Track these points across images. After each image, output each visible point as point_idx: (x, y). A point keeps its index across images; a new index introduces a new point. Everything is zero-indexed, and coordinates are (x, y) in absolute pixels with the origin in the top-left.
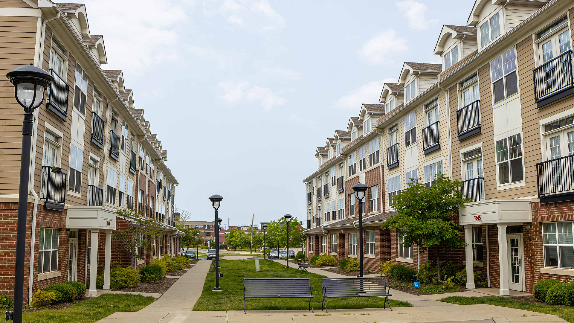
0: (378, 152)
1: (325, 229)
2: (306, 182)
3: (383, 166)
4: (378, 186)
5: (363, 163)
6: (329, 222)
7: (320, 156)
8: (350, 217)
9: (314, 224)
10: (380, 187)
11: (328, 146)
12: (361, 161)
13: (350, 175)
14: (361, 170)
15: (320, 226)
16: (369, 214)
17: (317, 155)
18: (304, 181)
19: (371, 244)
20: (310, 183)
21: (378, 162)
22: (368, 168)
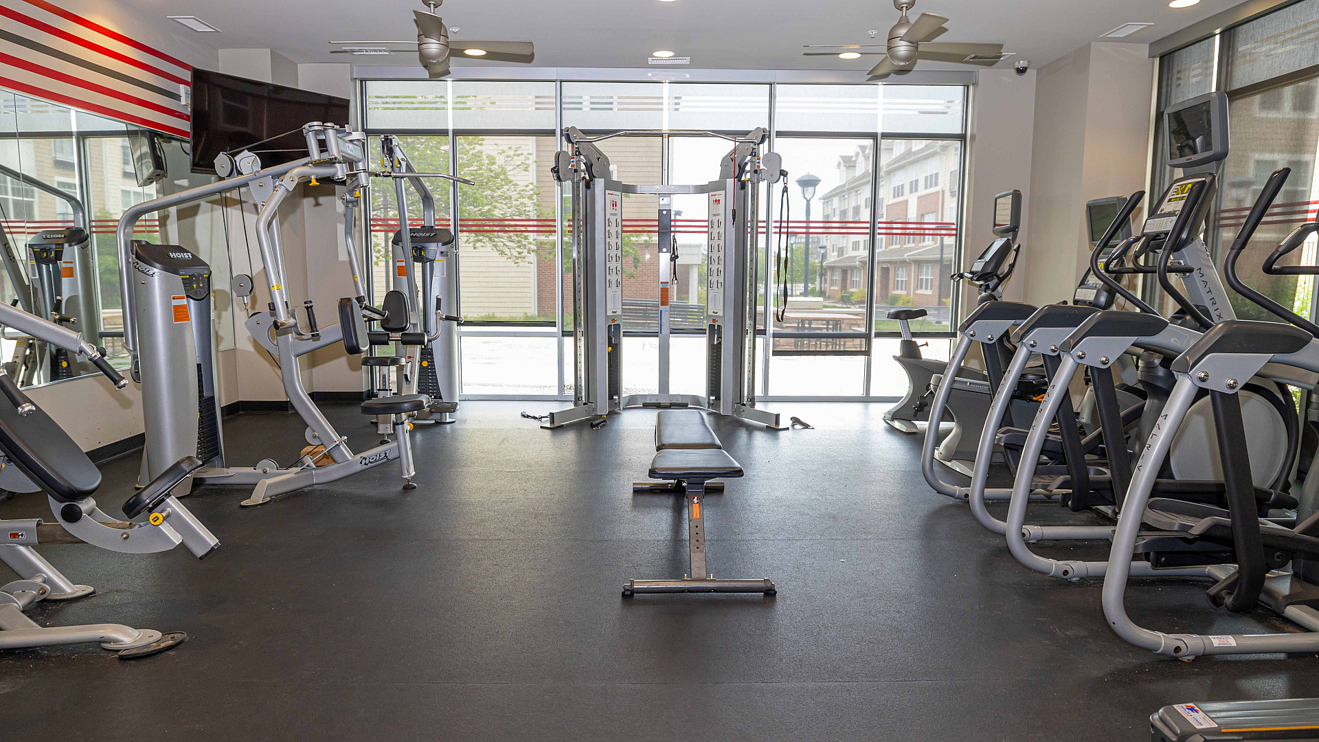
0: (937, 174)
1: (861, 262)
2: (822, 201)
3: (943, 191)
4: (934, 214)
5: (914, 186)
6: (858, 252)
7: (843, 168)
8: (894, 247)
9: (833, 254)
10: (938, 214)
11: (857, 154)
12: (911, 182)
13: (894, 197)
14: (911, 192)
15: (845, 256)
16: (920, 245)
17: (839, 165)
18: (820, 199)
19: (927, 280)
20: (827, 202)
21: (936, 185)
22: (922, 191)
